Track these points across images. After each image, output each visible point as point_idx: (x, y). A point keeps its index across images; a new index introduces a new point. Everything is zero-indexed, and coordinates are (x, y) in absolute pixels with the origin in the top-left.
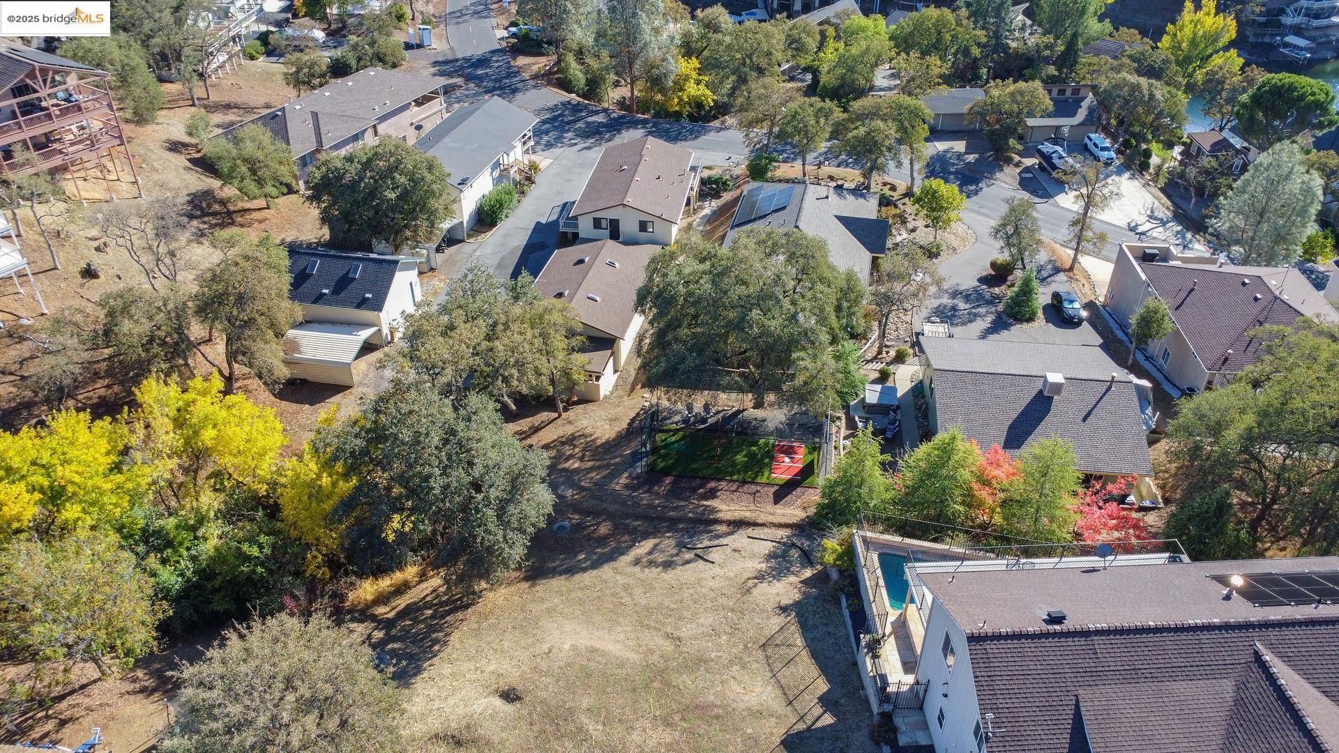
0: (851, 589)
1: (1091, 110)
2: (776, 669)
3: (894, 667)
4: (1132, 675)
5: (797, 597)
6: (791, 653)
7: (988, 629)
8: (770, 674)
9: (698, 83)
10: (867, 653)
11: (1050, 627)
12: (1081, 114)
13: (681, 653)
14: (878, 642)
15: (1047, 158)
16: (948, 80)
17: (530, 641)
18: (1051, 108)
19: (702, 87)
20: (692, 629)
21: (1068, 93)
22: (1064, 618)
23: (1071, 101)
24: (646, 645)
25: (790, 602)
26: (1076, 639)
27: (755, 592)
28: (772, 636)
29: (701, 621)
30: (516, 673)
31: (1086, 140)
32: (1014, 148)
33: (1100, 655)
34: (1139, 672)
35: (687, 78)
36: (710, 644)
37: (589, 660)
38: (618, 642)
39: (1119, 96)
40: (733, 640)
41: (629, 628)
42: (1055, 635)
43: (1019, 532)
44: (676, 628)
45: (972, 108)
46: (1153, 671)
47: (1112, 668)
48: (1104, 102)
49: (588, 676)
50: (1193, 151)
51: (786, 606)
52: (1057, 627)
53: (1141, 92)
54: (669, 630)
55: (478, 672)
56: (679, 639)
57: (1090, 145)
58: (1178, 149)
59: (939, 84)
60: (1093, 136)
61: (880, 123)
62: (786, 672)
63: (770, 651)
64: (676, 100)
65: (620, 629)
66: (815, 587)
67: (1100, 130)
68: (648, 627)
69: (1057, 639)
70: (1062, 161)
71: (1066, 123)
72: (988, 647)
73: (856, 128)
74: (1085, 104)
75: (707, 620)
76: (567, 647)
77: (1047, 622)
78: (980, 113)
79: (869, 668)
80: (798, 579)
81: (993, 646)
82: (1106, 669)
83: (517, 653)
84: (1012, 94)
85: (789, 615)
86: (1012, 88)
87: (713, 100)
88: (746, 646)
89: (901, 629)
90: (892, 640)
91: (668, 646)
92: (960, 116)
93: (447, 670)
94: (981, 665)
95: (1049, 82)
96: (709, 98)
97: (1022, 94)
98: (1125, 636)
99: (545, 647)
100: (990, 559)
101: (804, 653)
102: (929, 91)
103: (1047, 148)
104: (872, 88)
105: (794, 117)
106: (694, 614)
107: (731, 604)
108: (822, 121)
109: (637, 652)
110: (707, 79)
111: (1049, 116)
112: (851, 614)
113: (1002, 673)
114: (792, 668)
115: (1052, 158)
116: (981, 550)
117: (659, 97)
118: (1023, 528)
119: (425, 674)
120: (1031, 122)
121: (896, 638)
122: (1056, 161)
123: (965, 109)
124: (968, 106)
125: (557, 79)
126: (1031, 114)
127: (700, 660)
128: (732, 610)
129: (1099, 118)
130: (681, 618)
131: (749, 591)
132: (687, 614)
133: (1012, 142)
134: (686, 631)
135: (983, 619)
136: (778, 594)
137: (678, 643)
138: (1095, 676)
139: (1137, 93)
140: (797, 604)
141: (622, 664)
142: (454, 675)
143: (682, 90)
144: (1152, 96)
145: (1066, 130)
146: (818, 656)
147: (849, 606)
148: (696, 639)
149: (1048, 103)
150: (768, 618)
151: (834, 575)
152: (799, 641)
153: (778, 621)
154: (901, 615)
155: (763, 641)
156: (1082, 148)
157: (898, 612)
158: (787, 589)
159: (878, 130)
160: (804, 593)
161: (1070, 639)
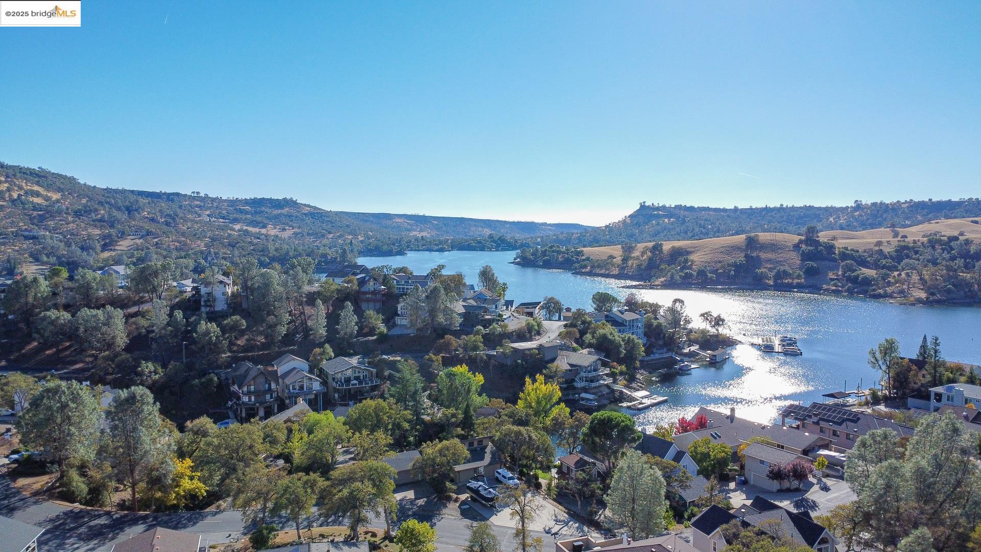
1: (493, 453)
9: (192, 478)
12: (488, 458)
15: (475, 491)
16: (392, 447)
18: (469, 456)
19: (195, 481)
21: (476, 444)
23: (478, 449)
31: (497, 475)
32: (450, 489)
35: (182, 476)
39: (509, 441)
45: (414, 465)
48: (500, 446)
50: (565, 470)
53: (522, 435)
57: (500, 477)
58: (554, 471)
59: (388, 451)
60: (499, 471)
61: (358, 484)
64: (174, 495)
67: (502, 466)
70: (487, 492)
71: (481, 465)
73: (340, 491)
74: (488, 450)
78: (420, 468)
84: (440, 451)
86: (440, 446)
87: (206, 491)
92: (407, 472)
95: (462, 438)
96: (202, 489)
97: (448, 449)
102: (381, 457)
103: (474, 484)
104: (335, 463)
105: (285, 491)
108: (309, 490)
110: (199, 474)
111: (469, 462)
115: (479, 491)
117: (159, 494)
120: (457, 468)
122: (483, 493)
123: (409, 466)
124: (411, 464)
125: (59, 492)
126: (457, 463)
129: (500, 458)
133: (448, 484)
139: (520, 437)
143: (178, 486)
144: (530, 437)
145: (482, 470)
149: (467, 453)
156: (496, 481)
159: (359, 490)
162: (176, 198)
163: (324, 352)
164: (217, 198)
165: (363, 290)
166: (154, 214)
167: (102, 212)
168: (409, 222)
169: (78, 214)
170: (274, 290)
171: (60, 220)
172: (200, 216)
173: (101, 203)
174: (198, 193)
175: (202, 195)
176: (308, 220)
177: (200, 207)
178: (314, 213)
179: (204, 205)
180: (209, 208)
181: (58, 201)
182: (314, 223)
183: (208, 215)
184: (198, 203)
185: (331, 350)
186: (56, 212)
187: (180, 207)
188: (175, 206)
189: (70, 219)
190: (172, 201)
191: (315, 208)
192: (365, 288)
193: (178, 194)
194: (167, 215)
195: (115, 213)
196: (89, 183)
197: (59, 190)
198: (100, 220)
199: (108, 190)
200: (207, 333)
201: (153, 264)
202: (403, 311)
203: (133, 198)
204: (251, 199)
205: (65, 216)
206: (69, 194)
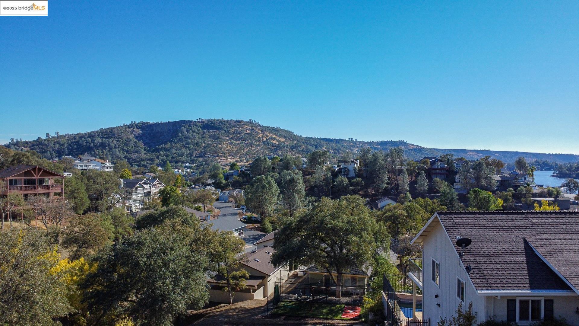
4: (562, 230)
26: (515, 215)
33: (534, 222)
34: (567, 229)
47: (545, 227)
69: (501, 215)
72: (453, 217)
81: (456, 217)
82: (541, 227)
94: (450, 224)
98: (549, 215)
113: (466, 227)
125: (260, 230)
138: (534, 230)
161: (511, 215)
162: (340, 141)
163: (406, 196)
164: (362, 142)
165: (433, 167)
166: (328, 148)
167: (303, 147)
168: (478, 154)
169: (292, 148)
170: (379, 163)
171: (284, 151)
172: (352, 150)
173: (303, 143)
174: (352, 139)
175: (354, 140)
176: (413, 153)
177: (353, 146)
178: (417, 149)
179: (355, 145)
180: (358, 147)
181: (283, 142)
182: (416, 155)
183: (357, 151)
184: (352, 144)
185: (410, 196)
186: (282, 147)
187: (342, 146)
188: (340, 145)
189: (288, 150)
190: (339, 143)
191: (417, 146)
192: (435, 166)
193: (341, 140)
194: (335, 149)
195: (309, 147)
196: (298, 135)
197: (284, 137)
198: (302, 151)
199: (307, 138)
200: (342, 181)
201: (318, 151)
202: (459, 180)
203: (318, 141)
204: (380, 142)
205: (286, 149)
206: (289, 139)
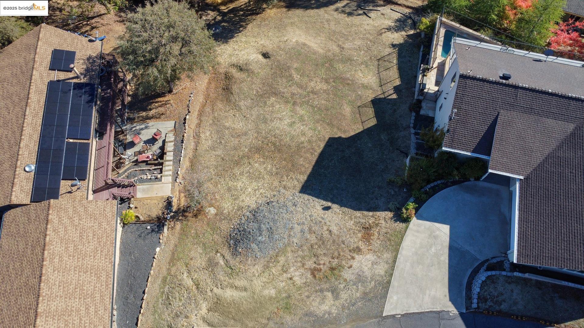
0: (427, 44)
2: (380, 71)
3: (431, 82)
4: (530, 111)
5: (402, 41)
6: (390, 65)
7: (471, 74)
8: (377, 72)
10: (421, 73)
11: (501, 80)
13: (341, 54)
14: (428, 69)
17: (280, 35)
20: (350, 45)
22: (510, 78)
24: (328, 48)
25: (398, 43)
26: (511, 89)
27: (384, 35)
28: (384, 56)
29: (356, 42)
30: (271, 47)
33: (518, 98)
34: (533, 110)
36: (355, 53)
37: (301, 48)
38: (317, 43)
40: (366, 54)
41: (323, 39)
42: (502, 84)
43: (520, 36)
44: (344, 43)
46: (540, 111)
47: (521, 105)
49: (300, 55)
51: (395, 44)
52: (504, 81)
54: (340, 43)
55: (256, 43)
56: (343, 48)
62: (384, 73)
63: (380, 62)
65: (319, 38)
66: (411, 39)
68: (332, 40)
69: (501, 86)
72: (468, 82)
75: (358, 43)
76: (294, 41)
77: (501, 78)
79: (420, 80)
80: (406, 34)
81: (470, 82)
82: (518, 105)
83: (273, 39)
85: (395, 49)
88: (371, 58)
89: (442, 66)
90: (436, 70)
91: (337, 50)
93: (244, 39)
94: (461, 89)
98: (534, 93)
99: (285, 39)
100: (498, 45)
101: (395, 67)
106: (354, 39)
107: (371, 38)
109: (323, 50)
112: (423, 54)
113: (469, 94)
114: (388, 72)
116: (495, 40)
118: (523, 34)
119: (235, 39)
121: (438, 70)
127: (349, 59)
128: (371, 41)
130: (347, 39)
131: (381, 34)
132: (351, 38)
134: (346, 46)
135: (471, 69)
136: (394, 39)
137: (342, 50)
138: (512, 106)
140: (400, 45)
141: (315, 53)
142: (246, 42)
146: (401, 69)
147: (423, 51)
148: (350, 50)
150: (385, 48)
151: (423, 36)
152: (395, 61)
153: (389, 50)
154: (444, 60)
155: (379, 57)
157: (443, 59)
158: (398, 37)
160: (406, 41)
161: (508, 88)
